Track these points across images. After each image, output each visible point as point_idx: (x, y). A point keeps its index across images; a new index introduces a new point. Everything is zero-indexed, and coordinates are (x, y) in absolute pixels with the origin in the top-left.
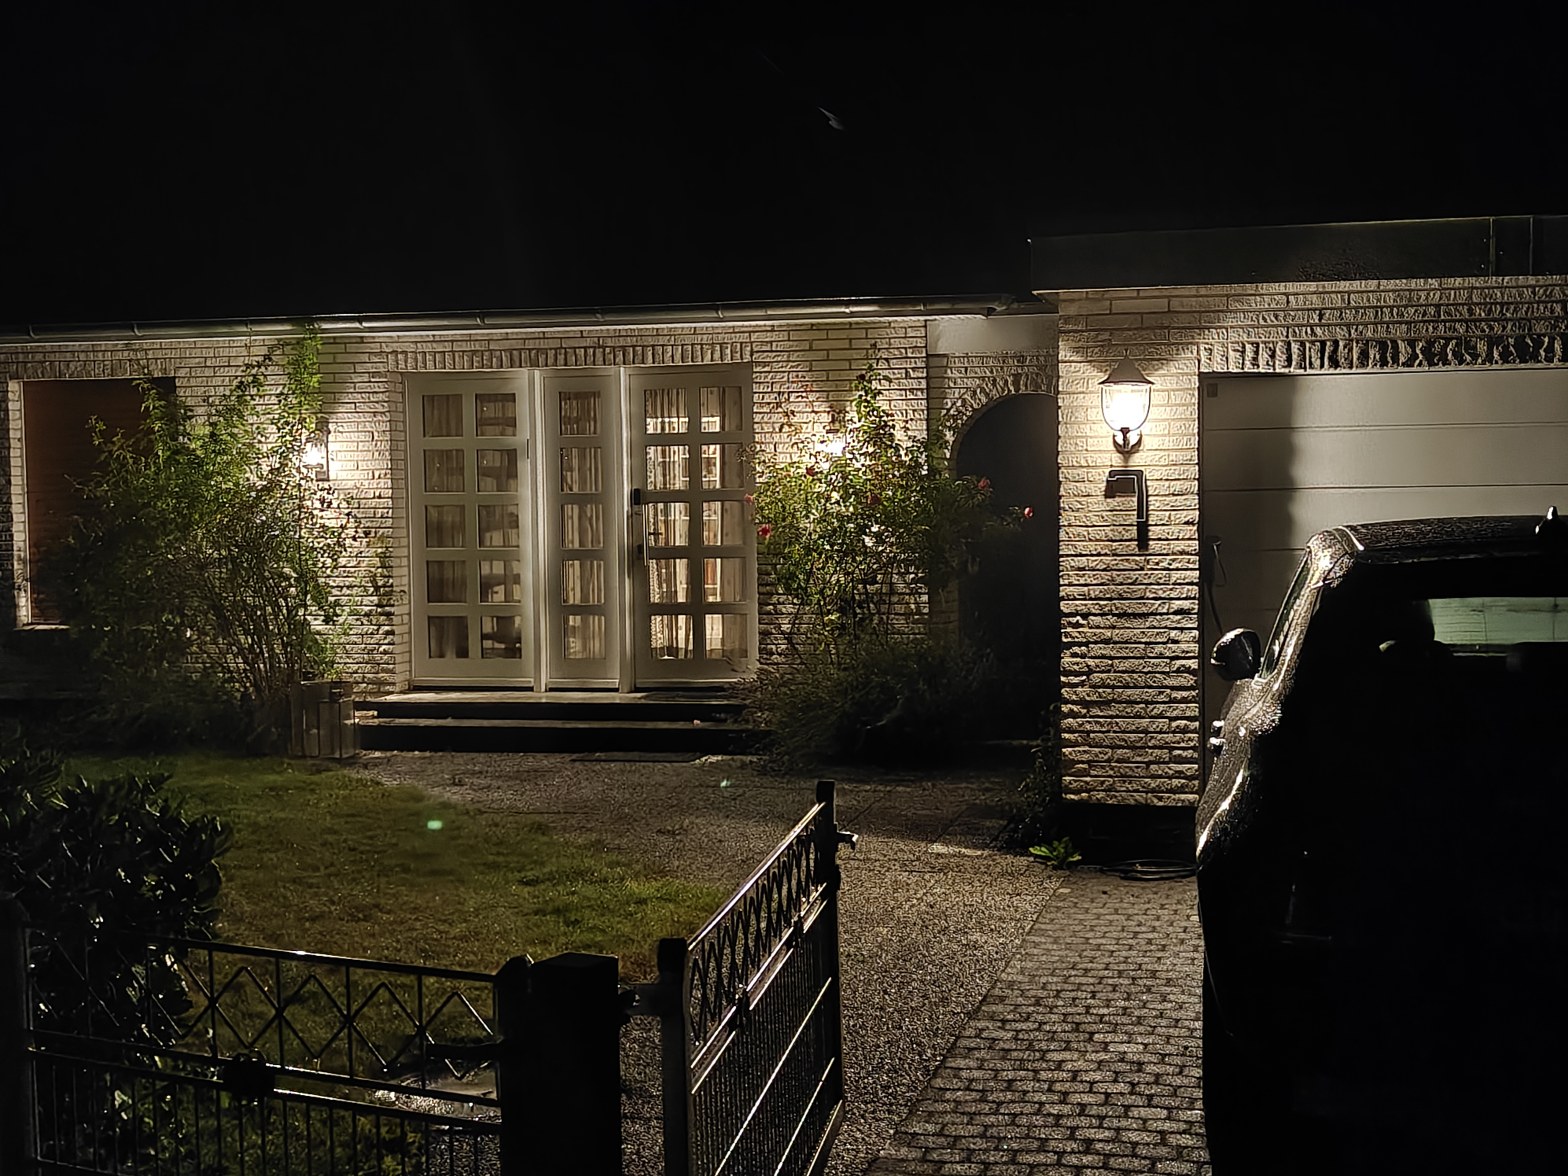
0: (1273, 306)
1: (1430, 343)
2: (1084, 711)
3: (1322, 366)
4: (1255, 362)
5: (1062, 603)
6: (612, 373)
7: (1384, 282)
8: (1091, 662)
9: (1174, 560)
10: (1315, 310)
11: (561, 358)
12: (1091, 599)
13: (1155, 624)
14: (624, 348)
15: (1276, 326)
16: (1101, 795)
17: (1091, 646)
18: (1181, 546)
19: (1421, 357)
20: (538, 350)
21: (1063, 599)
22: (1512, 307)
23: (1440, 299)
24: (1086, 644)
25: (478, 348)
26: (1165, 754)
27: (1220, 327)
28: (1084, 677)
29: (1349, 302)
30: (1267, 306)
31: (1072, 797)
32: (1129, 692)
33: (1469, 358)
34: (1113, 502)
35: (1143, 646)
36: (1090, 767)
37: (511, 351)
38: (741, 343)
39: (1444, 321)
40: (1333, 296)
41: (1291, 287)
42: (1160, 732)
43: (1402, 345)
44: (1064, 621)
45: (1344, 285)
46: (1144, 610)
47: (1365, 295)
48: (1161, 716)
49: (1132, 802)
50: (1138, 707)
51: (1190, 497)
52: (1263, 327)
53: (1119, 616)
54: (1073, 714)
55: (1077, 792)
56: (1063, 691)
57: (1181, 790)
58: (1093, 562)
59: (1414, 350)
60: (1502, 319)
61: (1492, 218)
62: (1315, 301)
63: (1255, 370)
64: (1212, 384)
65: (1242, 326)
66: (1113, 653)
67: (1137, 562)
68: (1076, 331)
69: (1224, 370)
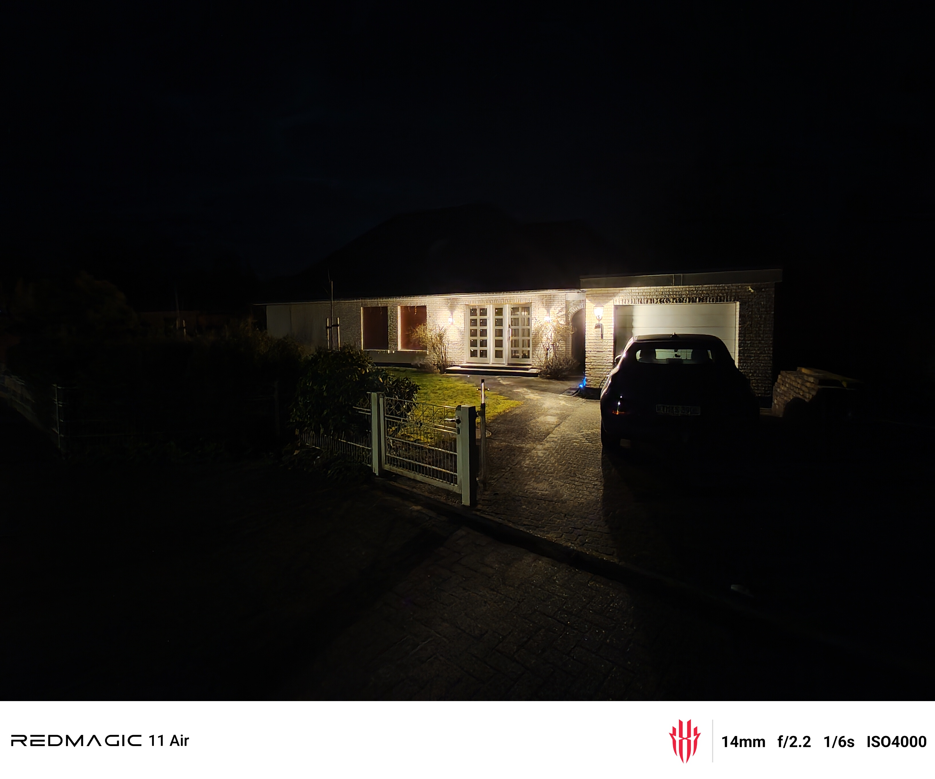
0: (629, 292)
1: (661, 299)
2: (590, 370)
3: (639, 303)
4: (625, 303)
5: (586, 349)
7: (651, 287)
9: (608, 341)
11: (495, 301)
12: (591, 348)
13: (604, 353)
14: (507, 299)
15: (629, 296)
18: (610, 338)
19: (659, 302)
22: (678, 292)
23: (663, 290)
24: (591, 357)
25: (481, 300)
27: (618, 296)
28: (590, 363)
29: (645, 291)
30: (627, 292)
31: (587, 386)
32: (599, 366)
34: (597, 330)
35: (602, 357)
36: (591, 381)
37: (486, 300)
38: (529, 299)
39: (664, 295)
40: (641, 290)
41: (632, 288)
42: (605, 374)
43: (655, 300)
45: (643, 288)
46: (602, 350)
47: (648, 290)
48: (605, 371)
51: (612, 328)
52: (627, 296)
53: (597, 352)
54: (587, 370)
56: (586, 366)
58: (592, 341)
59: (657, 300)
60: (676, 295)
61: (673, 275)
62: (637, 291)
63: (625, 304)
64: (617, 307)
65: (622, 296)
66: (596, 359)
67: (601, 341)
68: (590, 297)
69: (619, 304)
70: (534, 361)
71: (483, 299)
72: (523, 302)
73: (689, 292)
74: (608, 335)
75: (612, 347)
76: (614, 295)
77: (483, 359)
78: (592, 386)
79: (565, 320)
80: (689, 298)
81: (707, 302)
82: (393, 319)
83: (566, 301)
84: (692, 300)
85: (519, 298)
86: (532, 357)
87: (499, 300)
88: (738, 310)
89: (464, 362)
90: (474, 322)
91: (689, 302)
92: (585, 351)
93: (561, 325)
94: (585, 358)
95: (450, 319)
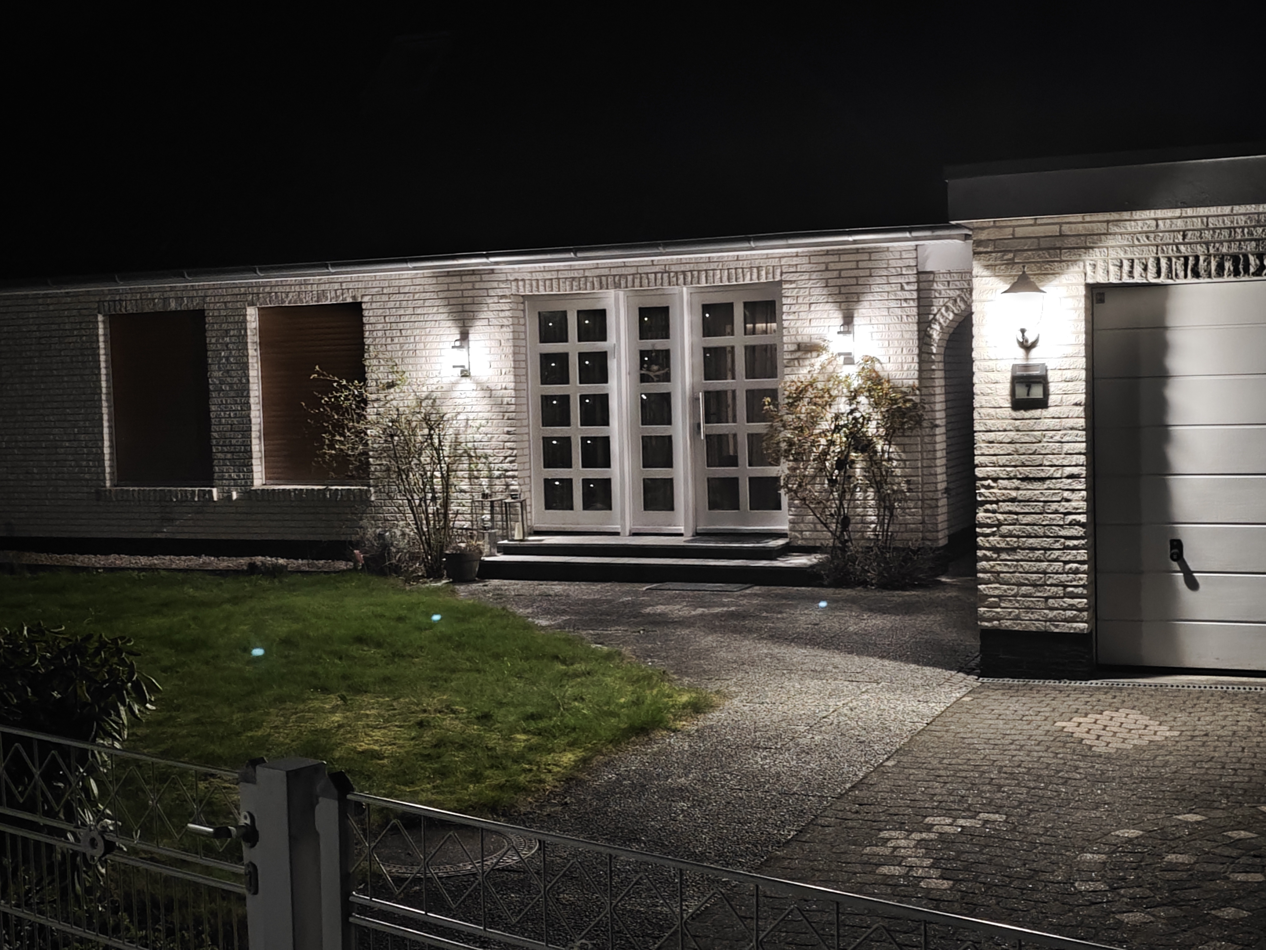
0: (1145, 229)
2: (995, 556)
3: (1186, 276)
4: (1131, 274)
5: (977, 470)
6: (677, 292)
8: (1000, 517)
9: (1065, 435)
10: (1179, 231)
11: (637, 282)
12: (1000, 466)
13: (1051, 486)
14: (684, 273)
15: (1148, 245)
16: (1008, 623)
17: (1001, 504)
18: (1070, 423)
20: (620, 276)
21: (977, 466)
24: (997, 502)
25: (576, 275)
26: (1060, 591)
27: (1102, 247)
28: (995, 529)
29: (1208, 224)
30: (1140, 229)
31: (986, 624)
32: (1031, 540)
35: (1042, 504)
36: (1000, 600)
37: (600, 277)
38: (773, 267)
40: (1194, 220)
41: (1160, 213)
42: (1057, 573)
43: (1251, 258)
44: (978, 484)
45: (1202, 211)
46: (1043, 475)
47: (1220, 219)
48: (1056, 560)
49: (1034, 629)
50: (1038, 553)
52: (1137, 246)
53: (1023, 479)
54: (986, 558)
55: (990, 620)
56: (978, 539)
57: (1073, 620)
58: (1000, 436)
62: (1180, 224)
63: (1131, 281)
64: (1096, 292)
65: (1120, 247)
66: (1018, 510)
67: (1035, 437)
68: (986, 253)
69: (1106, 282)
71: (587, 273)
75: (1082, 459)
76: (1084, 243)
78: (1007, 624)
82: (227, 358)
83: (917, 273)
85: (733, 265)
87: (652, 277)
90: (554, 368)
92: (976, 479)
94: (977, 504)
95: (460, 357)
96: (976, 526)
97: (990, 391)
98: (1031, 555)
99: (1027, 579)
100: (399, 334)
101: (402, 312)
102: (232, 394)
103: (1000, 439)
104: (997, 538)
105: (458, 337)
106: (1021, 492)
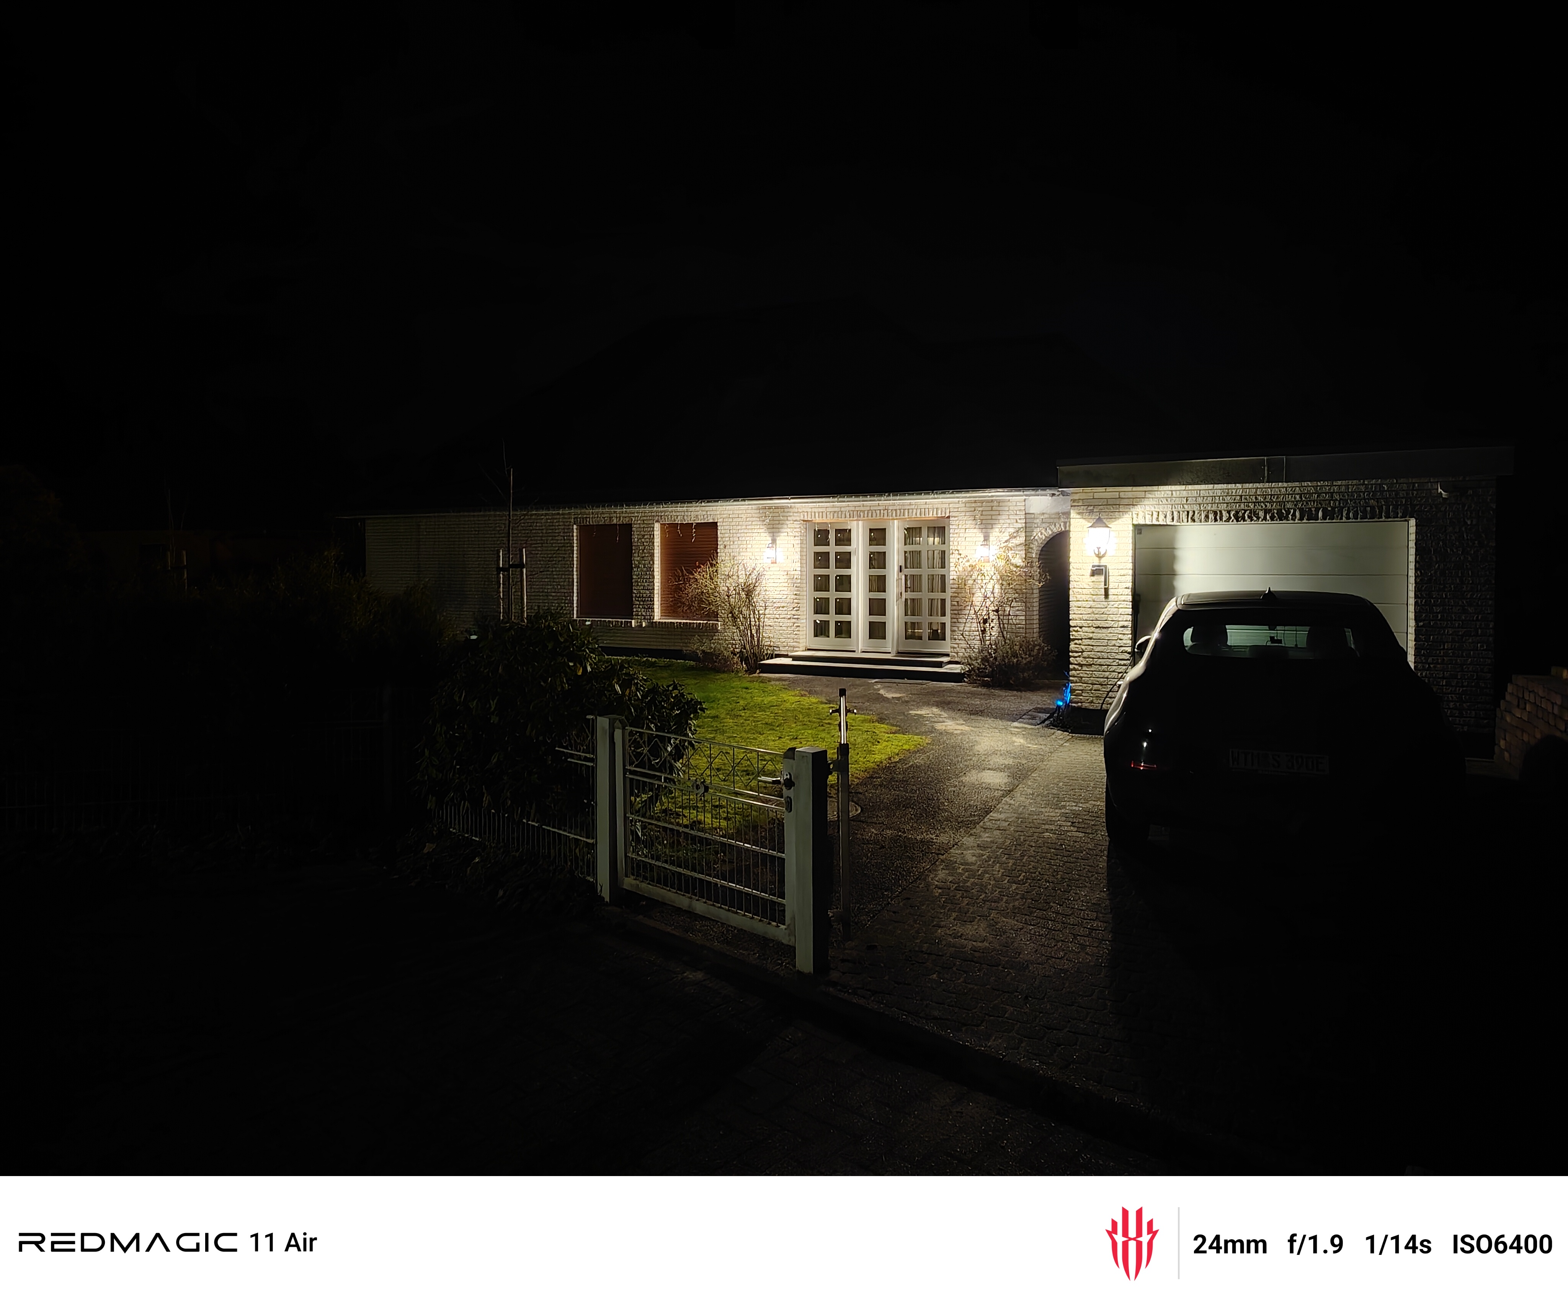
0: (1166, 496)
1: (1237, 512)
2: (1080, 668)
3: (1188, 521)
4: (1157, 519)
5: (1071, 622)
6: (891, 521)
7: (1216, 486)
8: (1083, 647)
10: (1185, 498)
11: (870, 515)
12: (1083, 620)
13: (1112, 631)
14: (896, 510)
17: (1084, 640)
18: (1123, 598)
19: (1233, 518)
20: (860, 511)
21: (1071, 620)
22: (1276, 496)
23: (1242, 492)
24: (1081, 639)
25: (837, 511)
27: (1142, 505)
28: (1080, 654)
29: (1200, 495)
30: (1163, 496)
31: (1074, 705)
32: (1100, 660)
33: (1255, 519)
34: (1094, 578)
35: (1107, 641)
36: (1082, 692)
37: (850, 511)
38: (944, 509)
39: (1244, 502)
40: (1193, 492)
41: (1174, 488)
42: (1114, 678)
43: (1224, 513)
44: (1071, 629)
45: (1198, 487)
46: (1107, 626)
47: (1207, 491)
48: (1114, 671)
50: (1104, 667)
51: (1128, 577)
52: (1161, 505)
53: (1096, 628)
54: (1075, 670)
55: (1076, 703)
56: (1071, 659)
58: (1084, 604)
59: (1230, 515)
60: (1271, 502)
61: (1266, 458)
62: (1185, 494)
63: (1158, 523)
64: (1139, 529)
65: (1152, 505)
66: (1093, 644)
67: (1104, 605)
68: (1078, 506)
69: (1144, 523)
70: (956, 646)
71: (842, 510)
72: (931, 515)
73: (1301, 497)
74: (1120, 591)
75: (1130, 618)
76: (1132, 503)
77: (841, 642)
78: (1085, 705)
79: (1024, 556)
80: (1301, 510)
81: (1341, 519)
82: (643, 551)
83: (1025, 514)
84: (1308, 515)
85: (923, 507)
86: (951, 639)
87: (878, 512)
88: (1413, 537)
89: (799, 647)
90: (821, 560)
91: (1301, 519)
92: (1070, 626)
93: (1017, 567)
94: (1070, 640)
95: (770, 553)
96: (1069, 652)
97: (1079, 580)
98: (1100, 668)
99: (1098, 681)
100: (737, 539)
101: (739, 527)
102: (645, 569)
103: (1084, 605)
104: (1081, 659)
105: (771, 542)
106: (1095, 634)
